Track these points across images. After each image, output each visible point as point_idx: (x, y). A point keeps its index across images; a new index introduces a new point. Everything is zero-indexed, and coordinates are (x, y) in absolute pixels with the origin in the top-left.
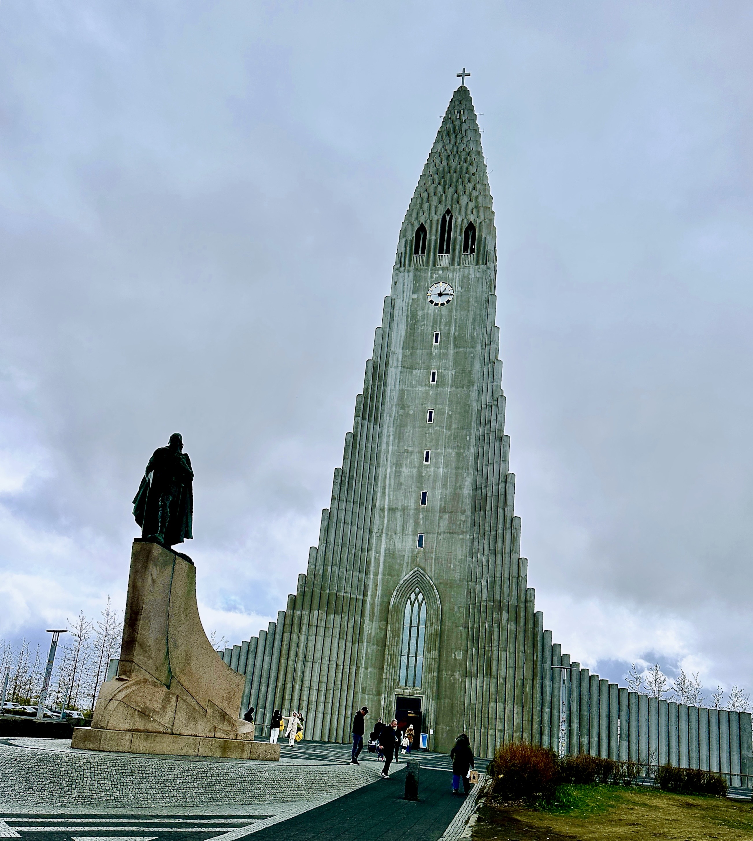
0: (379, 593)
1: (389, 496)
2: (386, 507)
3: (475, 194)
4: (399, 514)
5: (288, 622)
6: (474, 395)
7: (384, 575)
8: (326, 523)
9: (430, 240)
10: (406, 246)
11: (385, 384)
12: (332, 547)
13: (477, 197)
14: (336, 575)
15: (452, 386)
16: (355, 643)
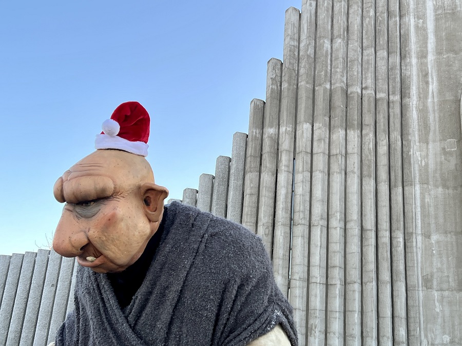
7: (439, 52)
16: (396, 186)
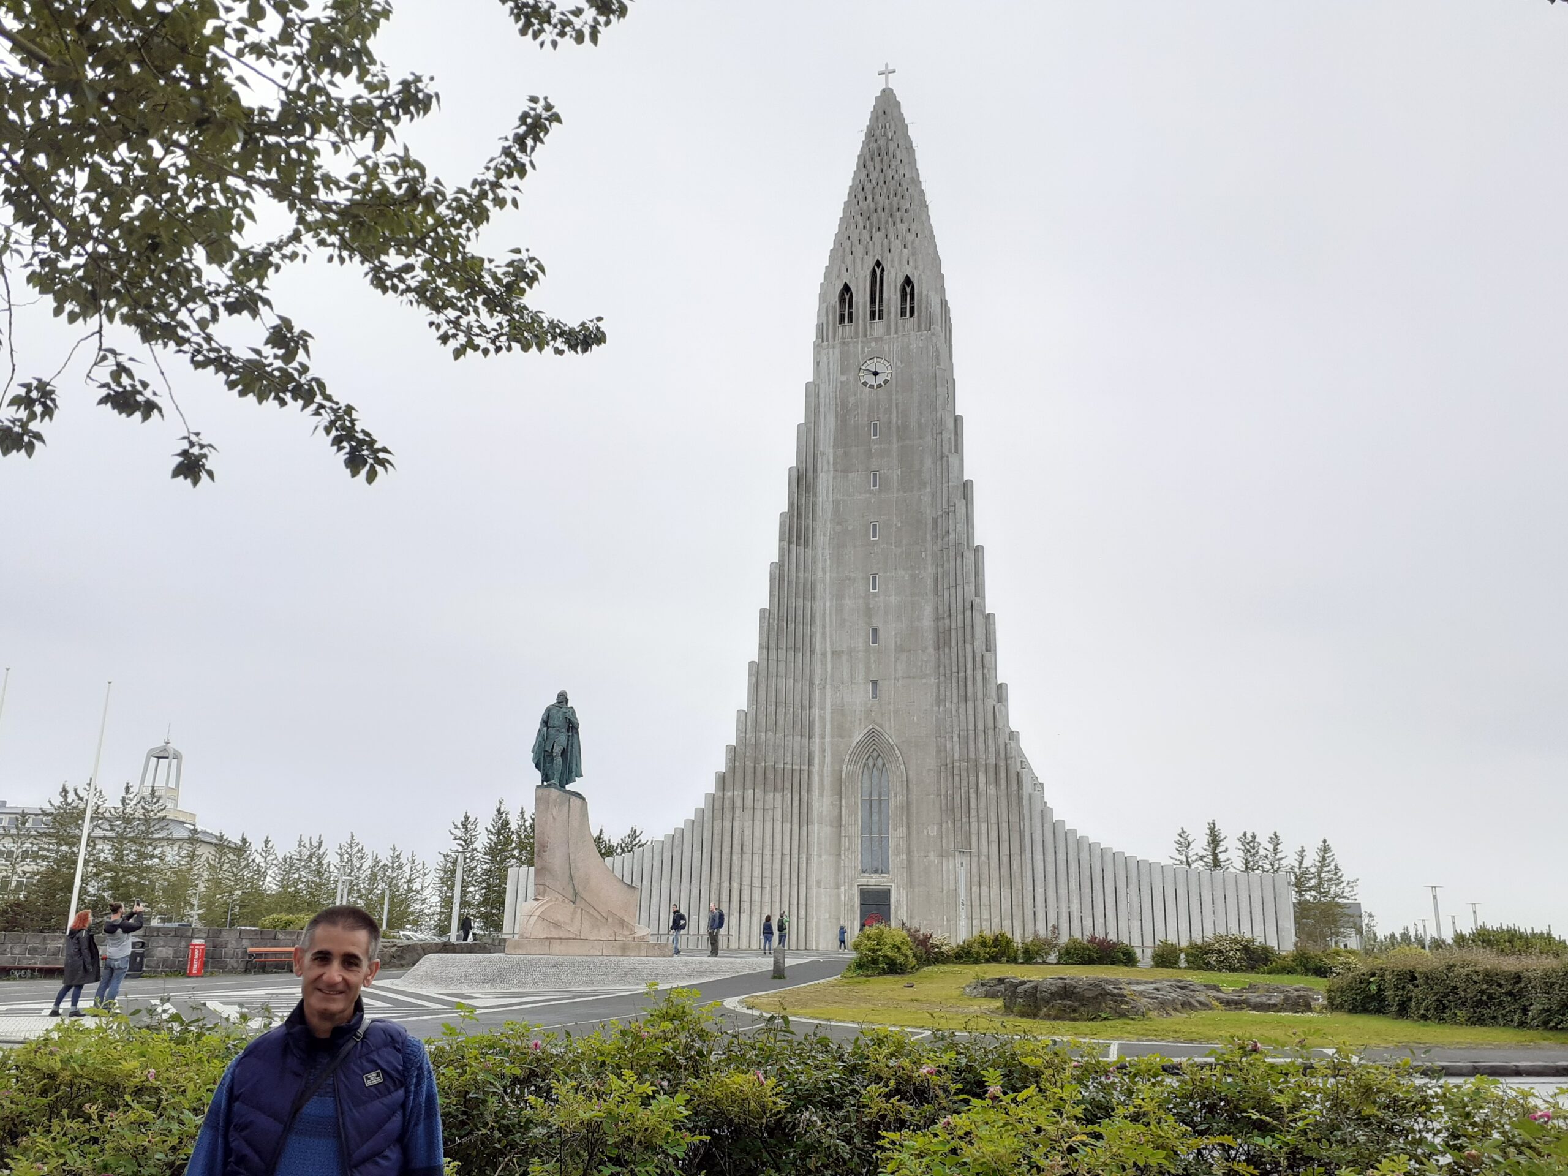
0: (828, 759)
1: (831, 636)
2: (828, 650)
3: (910, 237)
4: (845, 658)
5: (718, 806)
6: (927, 499)
7: (832, 737)
8: (754, 679)
9: (857, 303)
10: (827, 316)
11: (815, 495)
12: (763, 708)
13: (913, 243)
14: (772, 743)
15: (898, 490)
16: (803, 826)
